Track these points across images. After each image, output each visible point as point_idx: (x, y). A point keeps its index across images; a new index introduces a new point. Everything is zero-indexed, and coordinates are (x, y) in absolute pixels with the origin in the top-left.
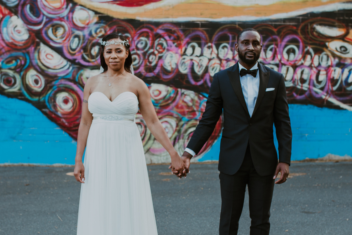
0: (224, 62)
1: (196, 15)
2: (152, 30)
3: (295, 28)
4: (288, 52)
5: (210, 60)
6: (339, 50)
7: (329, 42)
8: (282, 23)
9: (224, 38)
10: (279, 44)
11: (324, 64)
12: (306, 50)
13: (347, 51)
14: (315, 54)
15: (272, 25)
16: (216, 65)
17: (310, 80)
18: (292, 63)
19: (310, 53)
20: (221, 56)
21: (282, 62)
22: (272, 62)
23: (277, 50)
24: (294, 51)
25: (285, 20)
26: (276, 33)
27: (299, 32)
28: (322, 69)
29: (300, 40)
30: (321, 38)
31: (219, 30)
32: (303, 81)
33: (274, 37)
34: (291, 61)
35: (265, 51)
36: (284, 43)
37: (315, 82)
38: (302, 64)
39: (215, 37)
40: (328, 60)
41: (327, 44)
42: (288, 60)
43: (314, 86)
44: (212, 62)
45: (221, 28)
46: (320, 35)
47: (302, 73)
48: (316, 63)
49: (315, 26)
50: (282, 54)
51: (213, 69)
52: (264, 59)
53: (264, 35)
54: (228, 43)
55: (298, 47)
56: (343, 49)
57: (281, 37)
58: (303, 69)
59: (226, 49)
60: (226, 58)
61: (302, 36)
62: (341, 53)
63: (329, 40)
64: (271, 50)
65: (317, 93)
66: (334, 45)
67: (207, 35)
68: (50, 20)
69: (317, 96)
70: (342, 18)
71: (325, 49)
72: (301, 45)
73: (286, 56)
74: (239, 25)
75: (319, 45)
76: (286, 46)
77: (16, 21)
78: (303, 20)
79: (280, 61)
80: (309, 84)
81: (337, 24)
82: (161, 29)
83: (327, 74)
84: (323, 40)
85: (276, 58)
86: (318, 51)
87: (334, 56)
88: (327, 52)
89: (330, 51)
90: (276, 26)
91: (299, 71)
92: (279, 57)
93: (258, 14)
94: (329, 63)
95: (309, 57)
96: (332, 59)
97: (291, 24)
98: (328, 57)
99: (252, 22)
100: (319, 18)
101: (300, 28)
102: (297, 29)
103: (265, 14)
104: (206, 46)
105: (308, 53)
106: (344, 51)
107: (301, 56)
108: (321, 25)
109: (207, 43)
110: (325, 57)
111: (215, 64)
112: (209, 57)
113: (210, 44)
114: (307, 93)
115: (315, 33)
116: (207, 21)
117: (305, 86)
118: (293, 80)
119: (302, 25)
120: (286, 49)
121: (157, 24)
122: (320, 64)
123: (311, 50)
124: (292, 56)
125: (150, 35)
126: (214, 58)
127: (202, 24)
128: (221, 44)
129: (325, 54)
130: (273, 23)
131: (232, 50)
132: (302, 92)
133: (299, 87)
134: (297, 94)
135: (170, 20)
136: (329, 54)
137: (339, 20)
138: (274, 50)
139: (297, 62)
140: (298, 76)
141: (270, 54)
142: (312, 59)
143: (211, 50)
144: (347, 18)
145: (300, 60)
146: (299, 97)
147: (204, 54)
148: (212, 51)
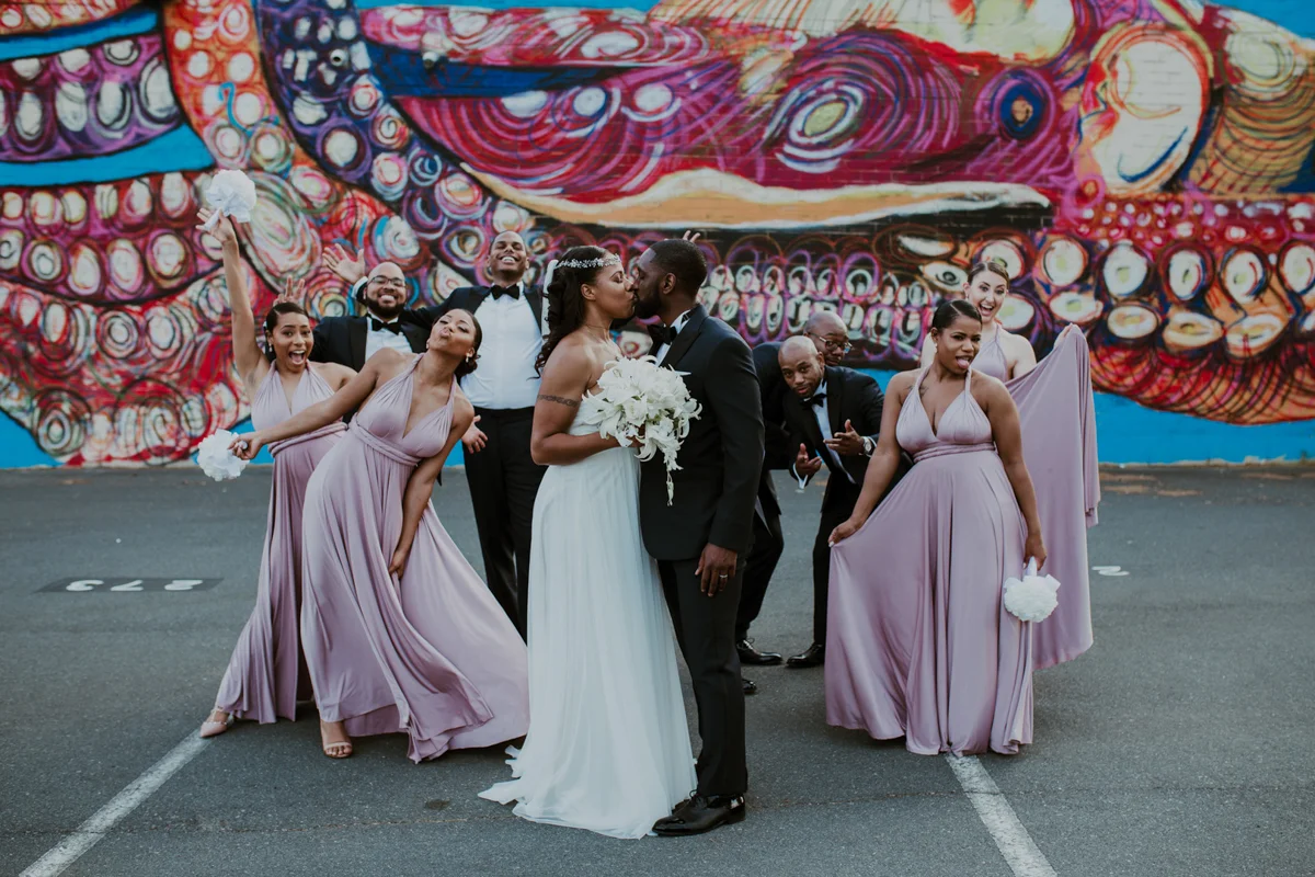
0: (745, 297)
1: (699, 219)
2: (624, 242)
3: (866, 241)
4: (855, 282)
5: (722, 293)
6: (941, 278)
7: (924, 265)
8: (845, 233)
9: (745, 257)
10: (839, 267)
11: (916, 302)
12: (885, 278)
13: (956, 281)
14: (901, 284)
15: (826, 235)
16: (731, 302)
17: (893, 328)
18: (862, 300)
19: (892, 284)
20: (741, 287)
21: (845, 297)
22: (827, 298)
23: (836, 277)
24: (864, 280)
25: (849, 228)
26: (834, 249)
27: (873, 247)
28: (913, 310)
29: (875, 262)
30: (911, 257)
31: (737, 242)
32: (880, 330)
33: (831, 255)
34: (860, 297)
35: (815, 279)
36: (847, 267)
37: (901, 332)
38: (879, 302)
39: (730, 255)
40: (922, 295)
41: (921, 268)
42: (854, 295)
43: (900, 339)
44: (726, 296)
45: (741, 239)
46: (909, 253)
47: (879, 316)
48: (902, 300)
49: (900, 237)
50: (844, 285)
51: (726, 309)
52: (814, 293)
53: (814, 253)
54: (753, 265)
55: (872, 273)
56: (948, 277)
57: (841, 256)
58: (880, 309)
59: (749, 276)
60: (749, 290)
61: (878, 255)
62: (945, 283)
63: (925, 262)
64: (825, 277)
65: (903, 350)
66: (933, 271)
67: (717, 252)
68: (455, 223)
69: (904, 356)
70: (946, 225)
71: (917, 277)
72: (877, 269)
73: (850, 288)
74: (771, 235)
75: (908, 270)
76: (850, 271)
77: (398, 224)
78: (881, 228)
79: (841, 296)
80: (891, 336)
81: (937, 234)
82: (640, 241)
83: (921, 319)
84: (913, 261)
85: (833, 292)
86: (906, 280)
87: (934, 288)
88: (920, 281)
89: (927, 280)
90: (833, 238)
91: (873, 313)
92: (839, 289)
93: (804, 217)
94: (925, 301)
95: (889, 290)
96: (931, 293)
97: (860, 234)
98: (923, 290)
99: (794, 230)
100: (907, 224)
101: (874, 242)
102: (870, 243)
103: (816, 218)
104: (716, 269)
105: (889, 283)
106: (951, 280)
107: (876, 288)
108: (910, 235)
109: (717, 265)
110: (918, 290)
111: (730, 299)
112: (720, 287)
113: (721, 267)
114: (887, 352)
115: (900, 250)
116: (718, 229)
117: (884, 340)
118: (863, 328)
119: (879, 235)
120: (851, 276)
121: (634, 233)
122: (908, 302)
123: (894, 279)
124: (861, 289)
125: (622, 250)
126: (728, 290)
127: (709, 233)
128: (740, 266)
129: (919, 286)
130: (830, 233)
131: (759, 277)
132: (878, 349)
133: (873, 340)
134: (870, 352)
135: (656, 225)
136: (925, 285)
137: (942, 229)
138: (830, 277)
139: (869, 299)
140: (871, 322)
141: (823, 284)
142: (895, 293)
143: (723, 276)
144: (955, 225)
145: (875, 295)
146: (873, 358)
147: (712, 283)
148: (725, 278)
